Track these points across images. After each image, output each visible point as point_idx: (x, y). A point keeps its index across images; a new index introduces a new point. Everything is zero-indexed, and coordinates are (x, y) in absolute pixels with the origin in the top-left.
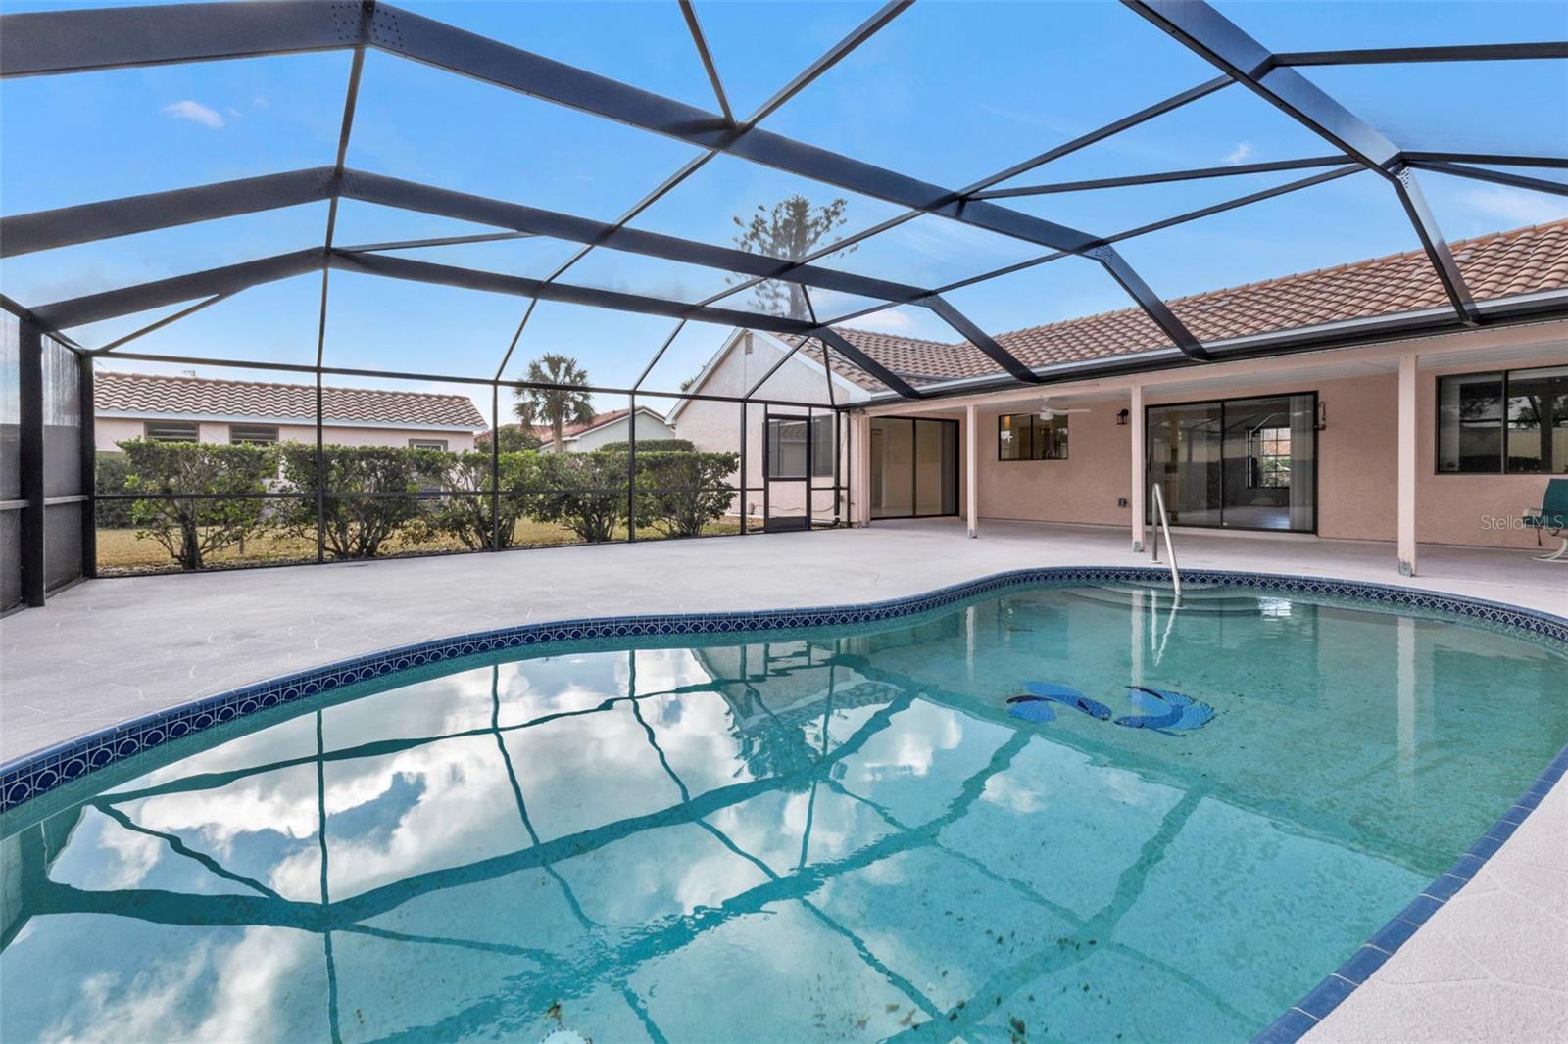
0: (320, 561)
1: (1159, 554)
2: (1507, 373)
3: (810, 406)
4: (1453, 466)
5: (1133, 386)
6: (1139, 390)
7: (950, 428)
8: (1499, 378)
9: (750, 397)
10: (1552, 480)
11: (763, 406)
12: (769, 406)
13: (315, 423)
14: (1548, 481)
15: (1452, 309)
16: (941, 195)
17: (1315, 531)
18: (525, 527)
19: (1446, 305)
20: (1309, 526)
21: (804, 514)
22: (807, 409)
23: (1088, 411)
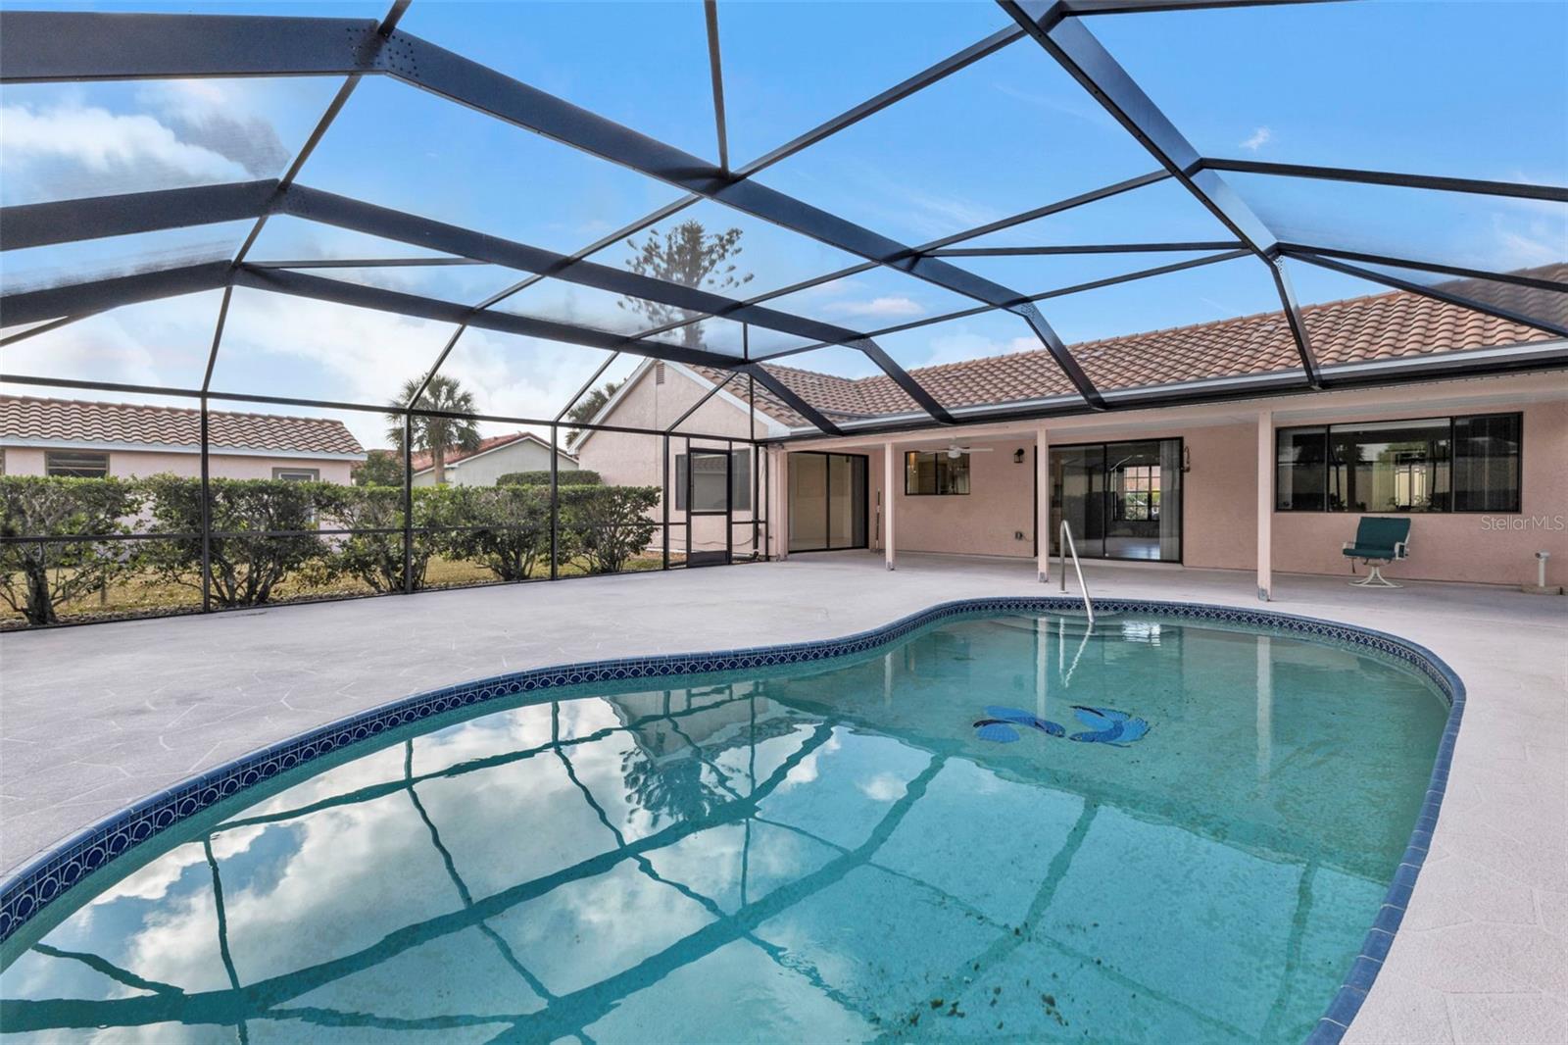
0: (206, 610)
1: (1066, 585)
2: (1329, 426)
3: (731, 440)
4: (1288, 505)
5: (1038, 430)
6: (1044, 432)
7: (860, 462)
8: (1323, 431)
9: (673, 431)
10: (1363, 518)
11: (684, 439)
12: (691, 440)
13: (199, 451)
14: (1359, 519)
15: (1304, 374)
16: (897, 250)
17: (1180, 561)
18: (437, 566)
19: (1299, 370)
20: (1176, 558)
21: (725, 548)
22: (727, 443)
23: (991, 450)
